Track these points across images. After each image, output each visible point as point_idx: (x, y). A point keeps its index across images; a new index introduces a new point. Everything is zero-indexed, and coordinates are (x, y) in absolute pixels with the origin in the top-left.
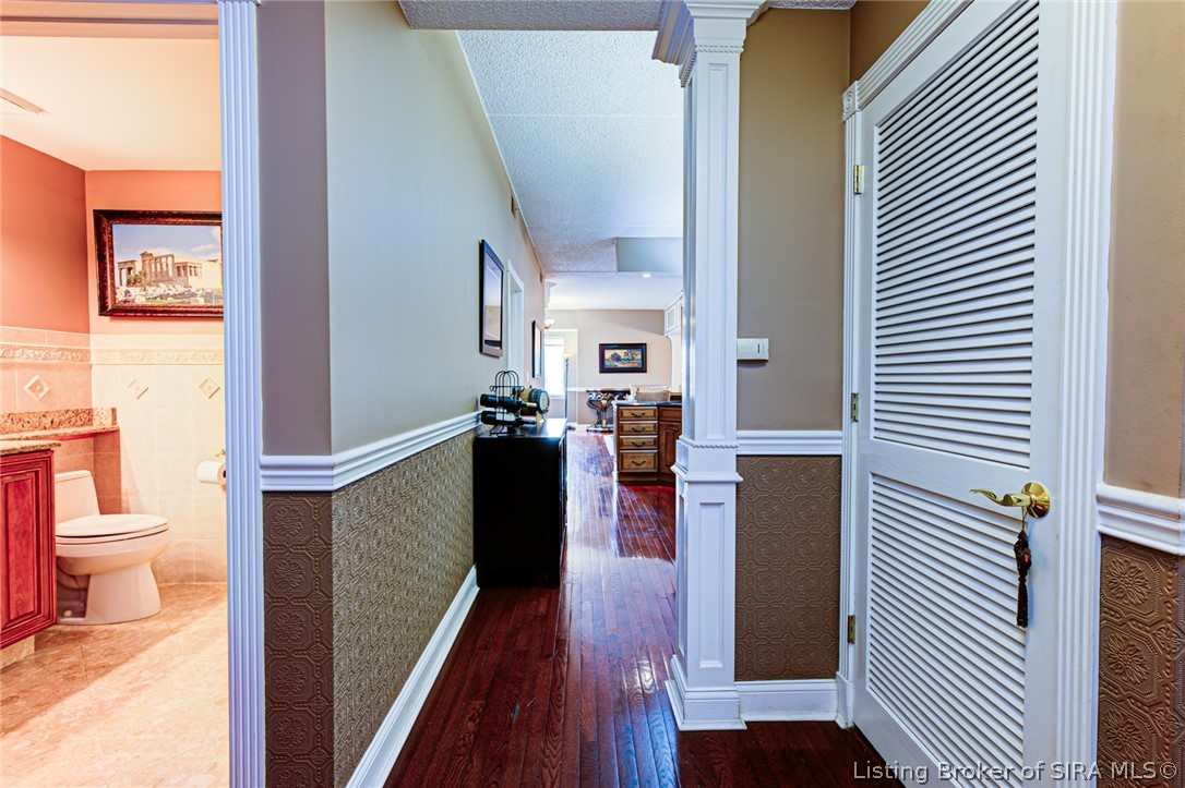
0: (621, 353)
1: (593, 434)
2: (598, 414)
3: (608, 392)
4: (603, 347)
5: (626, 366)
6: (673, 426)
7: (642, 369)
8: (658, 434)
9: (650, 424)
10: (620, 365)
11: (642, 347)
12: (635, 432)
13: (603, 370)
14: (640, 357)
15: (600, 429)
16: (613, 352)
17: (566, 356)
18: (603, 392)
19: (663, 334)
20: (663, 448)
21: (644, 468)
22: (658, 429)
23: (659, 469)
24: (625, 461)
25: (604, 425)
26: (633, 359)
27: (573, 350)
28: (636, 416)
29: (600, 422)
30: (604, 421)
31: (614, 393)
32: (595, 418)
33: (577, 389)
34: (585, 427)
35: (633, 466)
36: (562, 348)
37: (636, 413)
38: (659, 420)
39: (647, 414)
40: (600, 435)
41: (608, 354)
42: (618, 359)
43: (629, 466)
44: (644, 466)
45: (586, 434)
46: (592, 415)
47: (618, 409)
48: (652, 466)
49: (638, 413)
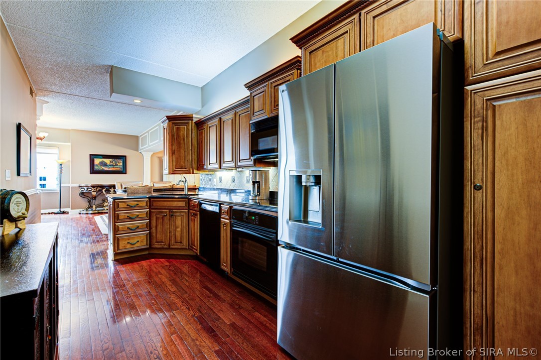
0: (107, 161)
1: (85, 216)
2: (89, 201)
3: (97, 186)
4: (92, 157)
5: (111, 169)
6: (162, 212)
7: (123, 171)
8: (150, 219)
9: (143, 212)
10: (106, 169)
11: (123, 158)
12: (130, 219)
13: (93, 171)
14: (121, 164)
15: (91, 212)
16: (101, 160)
17: (60, 161)
18: (93, 187)
19: (138, 151)
20: (153, 230)
21: (137, 246)
22: (150, 215)
23: (150, 245)
24: (120, 243)
25: (94, 209)
26: (116, 165)
27: (67, 157)
28: (131, 207)
29: (90, 207)
30: (94, 207)
31: (102, 187)
32: (86, 204)
33: (70, 185)
34: (78, 211)
35: (129, 246)
36: (56, 157)
37: (130, 204)
38: (150, 208)
39: (140, 205)
40: (91, 216)
41: (97, 161)
42: (105, 165)
43: (124, 246)
44: (138, 245)
45: (79, 216)
46: (84, 203)
47: (114, 202)
48: (145, 243)
49: (133, 204)
